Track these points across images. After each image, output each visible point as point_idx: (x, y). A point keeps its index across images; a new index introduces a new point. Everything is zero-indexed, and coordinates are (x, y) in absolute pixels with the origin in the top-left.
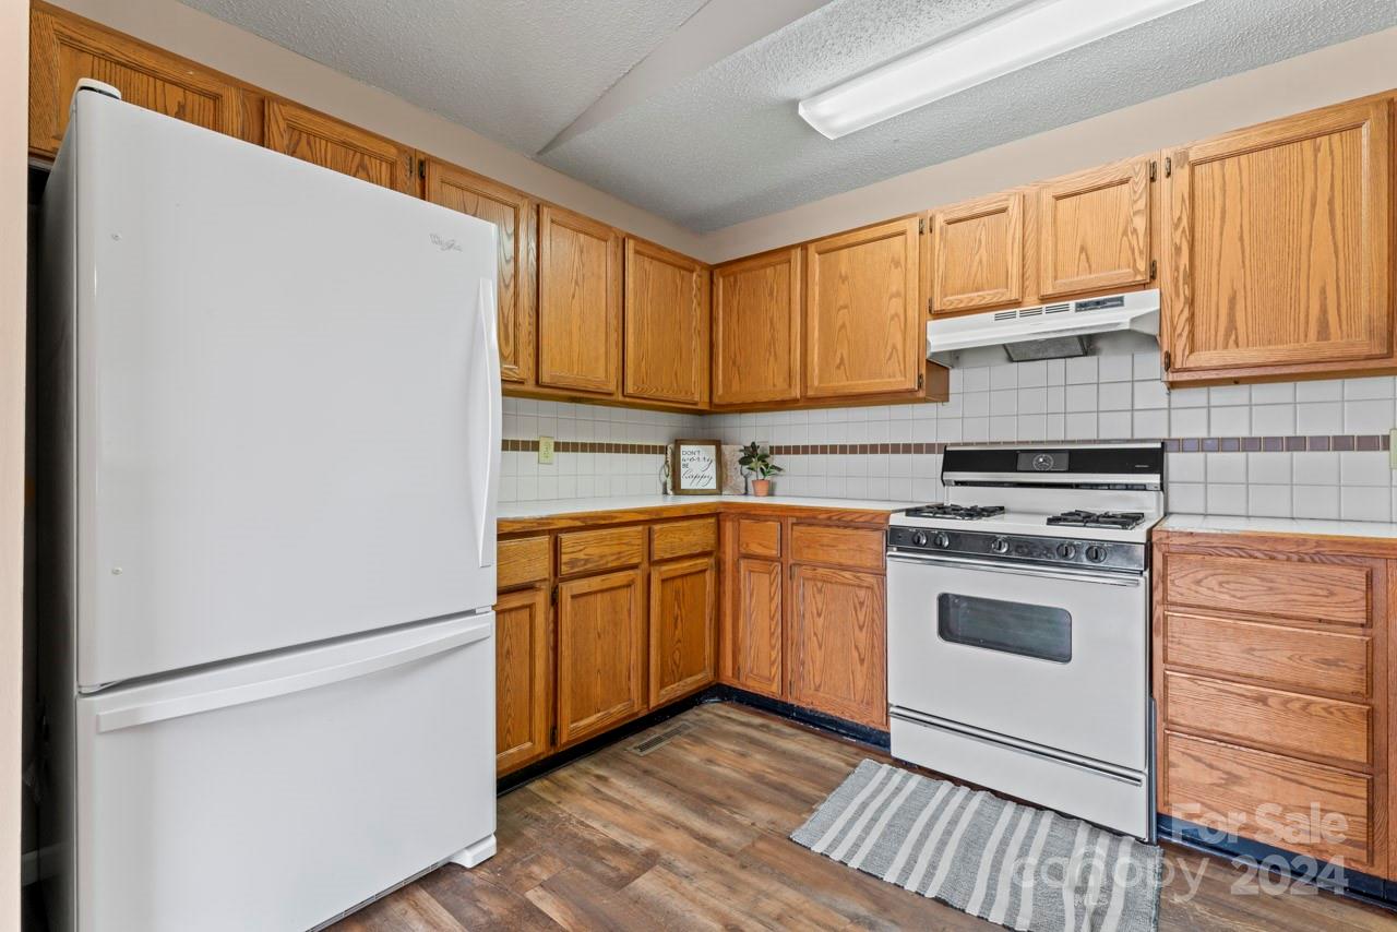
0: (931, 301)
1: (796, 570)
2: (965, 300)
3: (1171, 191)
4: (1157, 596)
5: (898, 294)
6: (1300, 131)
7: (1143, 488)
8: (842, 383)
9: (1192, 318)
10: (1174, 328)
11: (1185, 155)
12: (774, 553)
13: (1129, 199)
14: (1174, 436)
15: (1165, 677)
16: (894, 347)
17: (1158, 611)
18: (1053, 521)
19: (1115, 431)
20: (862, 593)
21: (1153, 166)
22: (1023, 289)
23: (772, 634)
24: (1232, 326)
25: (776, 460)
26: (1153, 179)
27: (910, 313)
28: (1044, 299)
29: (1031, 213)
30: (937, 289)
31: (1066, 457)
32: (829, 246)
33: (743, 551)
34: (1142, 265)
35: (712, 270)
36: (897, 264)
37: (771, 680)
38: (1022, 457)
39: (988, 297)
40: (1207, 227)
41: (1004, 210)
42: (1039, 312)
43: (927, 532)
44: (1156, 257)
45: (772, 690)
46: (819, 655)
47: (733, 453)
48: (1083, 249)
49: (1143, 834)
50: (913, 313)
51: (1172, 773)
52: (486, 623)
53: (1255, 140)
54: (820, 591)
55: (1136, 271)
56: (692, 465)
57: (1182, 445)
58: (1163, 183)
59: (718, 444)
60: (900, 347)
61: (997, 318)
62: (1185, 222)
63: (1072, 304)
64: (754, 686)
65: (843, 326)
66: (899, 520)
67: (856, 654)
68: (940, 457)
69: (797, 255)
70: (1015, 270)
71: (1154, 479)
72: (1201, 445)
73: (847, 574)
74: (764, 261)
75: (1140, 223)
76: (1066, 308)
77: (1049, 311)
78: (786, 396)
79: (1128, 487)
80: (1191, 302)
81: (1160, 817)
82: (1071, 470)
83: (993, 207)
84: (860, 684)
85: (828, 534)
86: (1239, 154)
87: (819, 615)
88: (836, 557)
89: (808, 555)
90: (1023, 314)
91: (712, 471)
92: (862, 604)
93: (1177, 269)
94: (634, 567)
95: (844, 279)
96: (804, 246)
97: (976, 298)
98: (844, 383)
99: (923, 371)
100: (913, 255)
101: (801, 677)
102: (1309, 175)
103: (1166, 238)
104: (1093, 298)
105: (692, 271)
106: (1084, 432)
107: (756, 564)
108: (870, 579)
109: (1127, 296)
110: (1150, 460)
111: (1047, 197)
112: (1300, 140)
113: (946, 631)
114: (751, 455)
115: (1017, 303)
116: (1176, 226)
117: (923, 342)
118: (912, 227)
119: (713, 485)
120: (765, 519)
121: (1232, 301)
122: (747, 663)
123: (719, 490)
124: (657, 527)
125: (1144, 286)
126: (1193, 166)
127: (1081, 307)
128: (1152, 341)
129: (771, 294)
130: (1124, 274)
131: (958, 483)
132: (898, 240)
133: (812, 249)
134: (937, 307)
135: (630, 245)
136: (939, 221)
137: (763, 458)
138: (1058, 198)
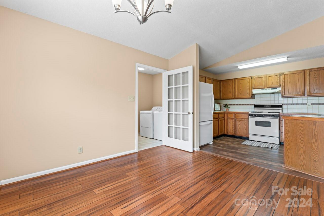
0: (253, 87)
1: (236, 119)
2: (257, 87)
3: (282, 77)
4: (280, 120)
5: (248, 86)
6: (295, 72)
7: (280, 109)
8: (240, 96)
9: (284, 91)
10: (282, 92)
11: (284, 73)
12: (233, 117)
13: (277, 78)
14: (284, 103)
15: (281, 128)
16: (248, 92)
17: (280, 121)
18: (268, 113)
19: (276, 103)
20: (245, 122)
21: (280, 74)
22: (265, 87)
23: (232, 127)
24: (289, 92)
25: (229, 106)
26: (280, 76)
27: (250, 88)
28: (267, 88)
29: (266, 78)
30: (254, 86)
31: (270, 106)
32: (239, 79)
33: (228, 117)
34: (279, 85)
35: (220, 81)
36: (248, 82)
37: (232, 133)
38: (265, 106)
39: (261, 87)
40: (286, 82)
41: (262, 77)
42: (267, 89)
43: (254, 114)
44: (280, 84)
45: (233, 134)
46: (239, 129)
47: (222, 105)
48: (272, 82)
49: (279, 144)
50: (251, 89)
51: (282, 137)
52: (212, 122)
53: (291, 73)
54: (239, 122)
55: (278, 86)
56: (216, 107)
57: (285, 104)
58: (281, 76)
59: (220, 104)
60: (249, 92)
61: (262, 90)
62: (284, 81)
63: (271, 89)
64: (230, 134)
65: (241, 89)
66: (250, 113)
67: (244, 129)
68: (254, 106)
69: (234, 80)
70: (264, 84)
71: (281, 108)
72: (287, 104)
73: (243, 119)
74: (229, 81)
75: (279, 80)
76: (270, 89)
77: (268, 89)
78: (232, 98)
79: (278, 109)
80: (284, 89)
81: (280, 142)
82: (271, 107)
83: (261, 77)
84: (245, 132)
85: (240, 115)
86: (289, 74)
87: (239, 124)
88: (242, 117)
89: (238, 117)
90: (265, 89)
91: (219, 108)
92: (245, 123)
93: (283, 86)
94: (217, 118)
95: (241, 84)
96: (235, 79)
97: (259, 87)
98: (241, 97)
99: (252, 95)
100: (251, 81)
101: (237, 132)
102: (296, 77)
103: (282, 82)
104: (273, 88)
105: (218, 82)
106: (273, 103)
107: (230, 119)
108: (246, 120)
109: (277, 88)
110: (281, 106)
111: (268, 76)
112: (295, 73)
113: (256, 125)
114: (226, 106)
115: (264, 88)
116: (283, 81)
117: (252, 92)
118: (250, 78)
119: (219, 110)
120: (231, 113)
121: (289, 89)
122: (229, 131)
123: (220, 110)
124: (219, 114)
125: (279, 87)
126: (284, 75)
127: (272, 89)
128: (281, 93)
129: (230, 85)
130: (277, 86)
131: (256, 109)
132: (248, 80)
133: (236, 80)
134: (254, 88)
135: (213, 80)
136: (254, 78)
137: (227, 106)
138: (269, 76)
